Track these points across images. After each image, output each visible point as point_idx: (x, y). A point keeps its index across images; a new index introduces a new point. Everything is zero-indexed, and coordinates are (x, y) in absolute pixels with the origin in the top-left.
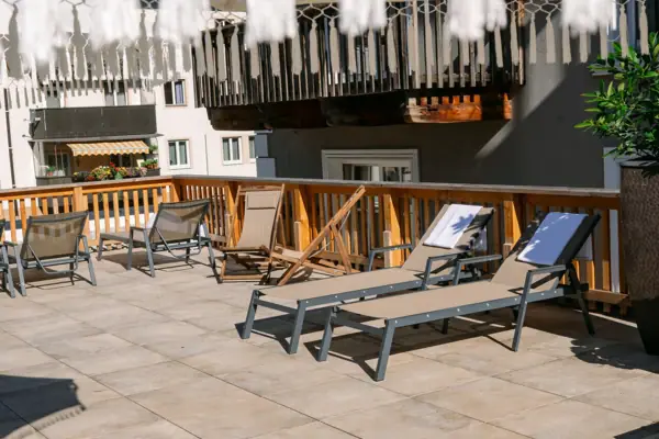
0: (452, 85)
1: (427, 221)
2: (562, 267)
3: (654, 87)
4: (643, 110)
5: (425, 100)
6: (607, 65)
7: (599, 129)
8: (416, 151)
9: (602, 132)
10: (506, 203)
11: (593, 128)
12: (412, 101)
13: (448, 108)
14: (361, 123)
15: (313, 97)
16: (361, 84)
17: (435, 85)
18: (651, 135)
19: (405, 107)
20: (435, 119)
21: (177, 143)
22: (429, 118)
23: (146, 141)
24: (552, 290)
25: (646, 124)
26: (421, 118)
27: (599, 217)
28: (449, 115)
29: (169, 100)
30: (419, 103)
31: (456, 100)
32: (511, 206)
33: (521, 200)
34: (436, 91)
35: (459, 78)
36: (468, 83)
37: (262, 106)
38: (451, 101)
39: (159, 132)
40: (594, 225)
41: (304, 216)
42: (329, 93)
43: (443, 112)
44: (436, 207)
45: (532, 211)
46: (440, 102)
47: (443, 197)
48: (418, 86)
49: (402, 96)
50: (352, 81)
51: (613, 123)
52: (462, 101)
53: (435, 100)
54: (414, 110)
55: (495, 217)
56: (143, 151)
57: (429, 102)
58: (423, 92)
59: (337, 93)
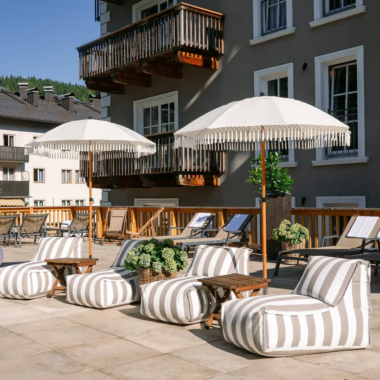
0: (197, 171)
1: (187, 222)
2: (240, 231)
3: (271, 169)
4: (268, 177)
5: (186, 176)
6: (256, 162)
7: (253, 182)
8: (178, 199)
9: (254, 183)
10: (220, 213)
11: (251, 182)
12: (181, 176)
13: (194, 180)
14: (157, 185)
15: (138, 173)
16: (159, 169)
17: (190, 170)
18: (270, 185)
19: (178, 178)
20: (189, 184)
21: (39, 202)
22: (187, 183)
23: (23, 199)
24: (237, 239)
25: (269, 182)
26: (184, 183)
27: (253, 215)
28: (195, 183)
29: (36, 179)
30: (183, 177)
31: (197, 176)
32: (221, 214)
33: (225, 211)
34: (190, 173)
35: (200, 168)
36: (203, 170)
37: (113, 177)
38: (195, 177)
39: (30, 195)
40: (251, 218)
41: (134, 221)
42: (145, 172)
43: (193, 181)
44: (192, 216)
45: (228, 215)
46: (191, 177)
47: (194, 212)
48: (184, 170)
49: (177, 174)
50: (155, 167)
51: (258, 181)
52: (200, 177)
53: (189, 176)
54: (181, 180)
55: (215, 218)
56: (22, 205)
57: (187, 177)
58: (185, 173)
59: (148, 172)
